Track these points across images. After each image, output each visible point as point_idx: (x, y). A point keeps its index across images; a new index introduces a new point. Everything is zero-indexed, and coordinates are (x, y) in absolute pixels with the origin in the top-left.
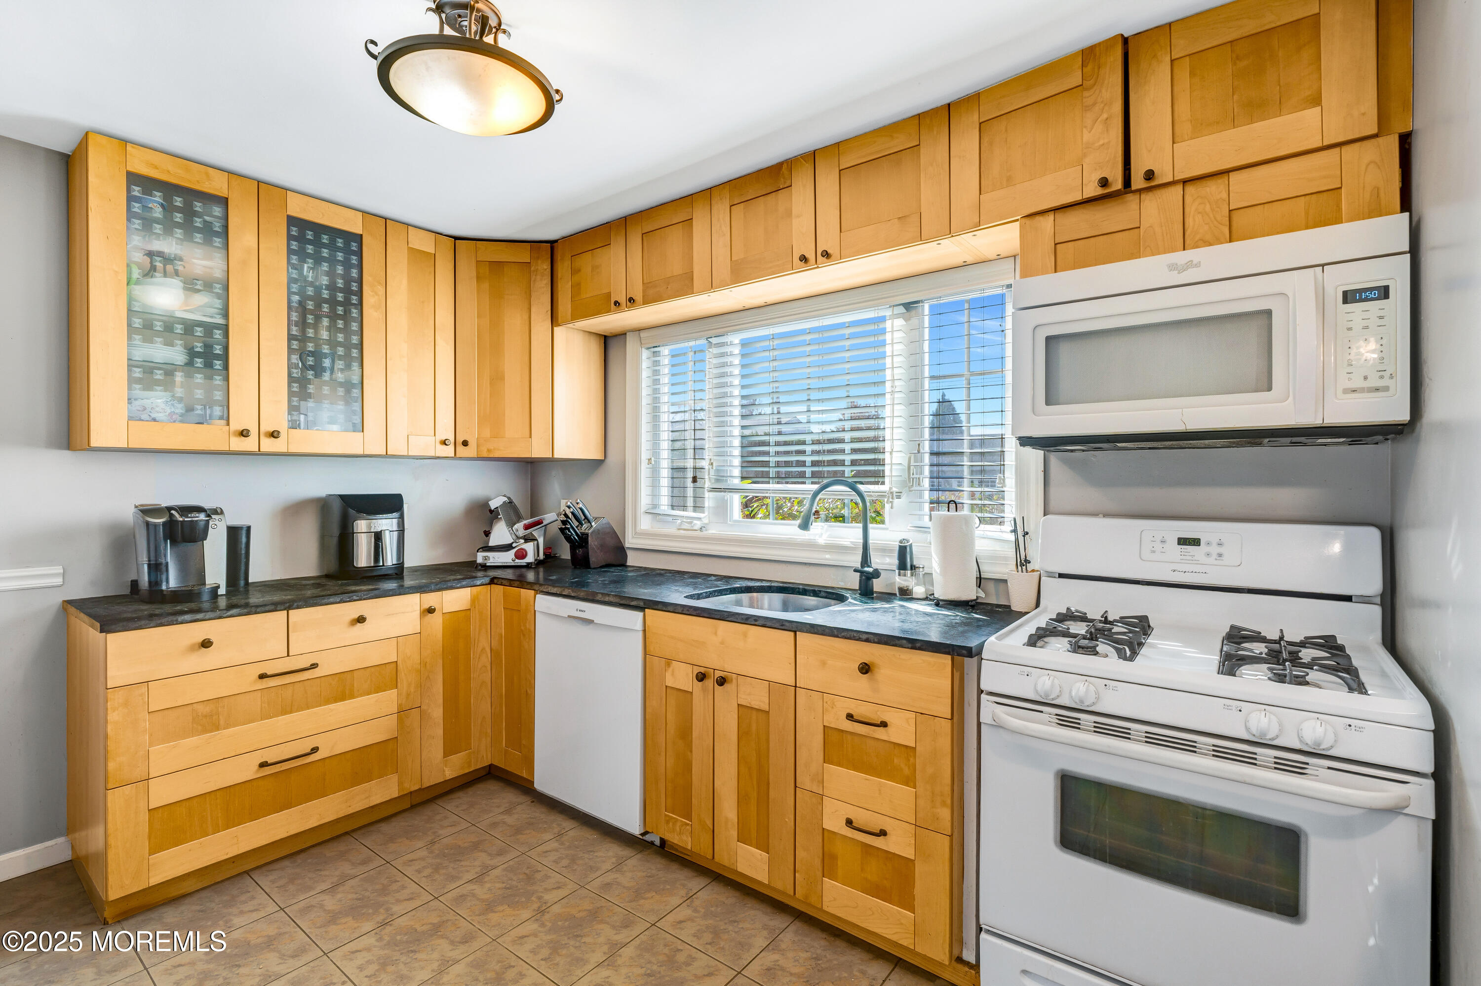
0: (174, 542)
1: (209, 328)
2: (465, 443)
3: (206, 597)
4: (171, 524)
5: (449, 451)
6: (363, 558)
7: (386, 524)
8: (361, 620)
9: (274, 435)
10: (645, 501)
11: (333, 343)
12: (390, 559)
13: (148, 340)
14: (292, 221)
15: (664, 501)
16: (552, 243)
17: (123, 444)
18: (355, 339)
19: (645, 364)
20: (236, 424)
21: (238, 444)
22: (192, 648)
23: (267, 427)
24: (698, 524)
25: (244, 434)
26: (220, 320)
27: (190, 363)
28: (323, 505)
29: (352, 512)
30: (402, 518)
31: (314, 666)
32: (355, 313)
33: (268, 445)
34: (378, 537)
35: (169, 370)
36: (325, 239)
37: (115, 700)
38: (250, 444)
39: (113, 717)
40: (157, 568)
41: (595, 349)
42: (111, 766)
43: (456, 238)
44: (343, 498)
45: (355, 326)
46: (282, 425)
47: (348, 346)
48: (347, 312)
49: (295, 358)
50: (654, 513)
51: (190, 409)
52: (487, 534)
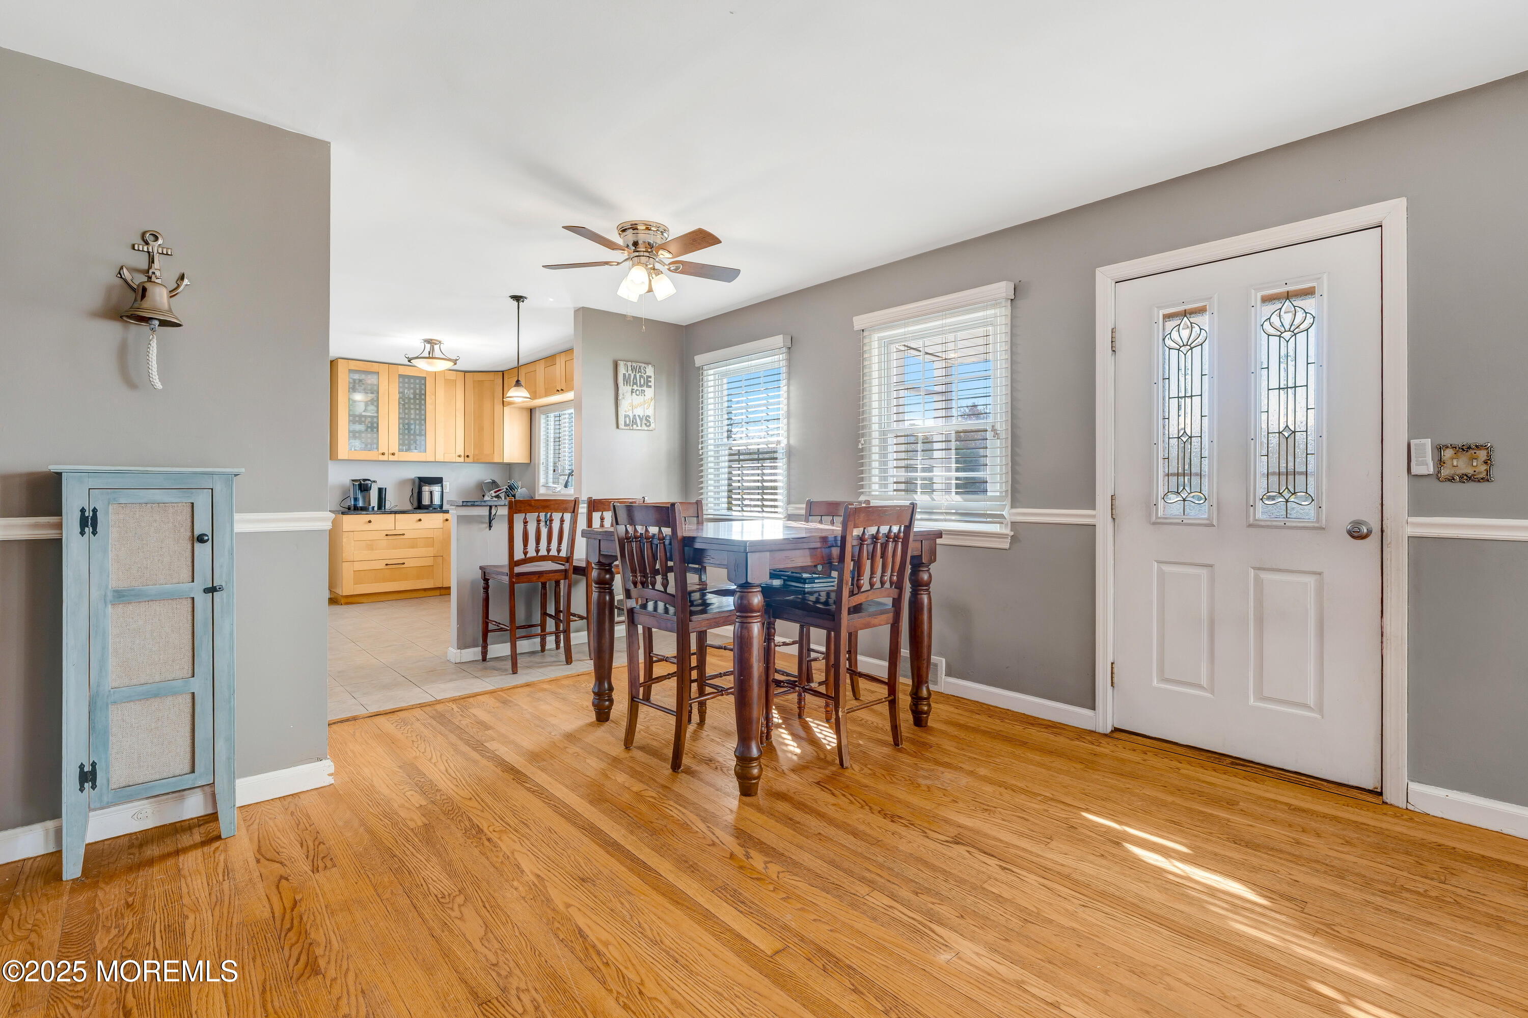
0: (361, 491)
1: (372, 417)
2: (468, 456)
3: (370, 509)
4: (360, 485)
5: (462, 460)
6: (426, 501)
7: (436, 489)
8: (420, 520)
9: (393, 454)
10: (542, 481)
11: (415, 419)
12: (437, 501)
13: (354, 423)
14: (400, 376)
15: (551, 480)
16: (503, 372)
17: (346, 458)
18: (423, 417)
19: (543, 421)
20: (381, 451)
21: (381, 458)
22: (366, 523)
23: (391, 452)
24: (558, 489)
25: (383, 454)
26: (375, 415)
27: (366, 430)
28: (413, 481)
29: (422, 484)
30: (442, 486)
31: (403, 535)
32: (423, 407)
33: (392, 458)
34: (431, 493)
35: (360, 432)
36: (412, 381)
37: (345, 535)
38: (385, 458)
39: (344, 540)
40: (356, 499)
41: (526, 416)
42: (344, 555)
43: (465, 372)
44: (420, 478)
45: (423, 412)
46: (396, 452)
47: (420, 419)
48: (420, 407)
49: (401, 426)
50: (546, 486)
51: (366, 445)
52: (484, 496)
